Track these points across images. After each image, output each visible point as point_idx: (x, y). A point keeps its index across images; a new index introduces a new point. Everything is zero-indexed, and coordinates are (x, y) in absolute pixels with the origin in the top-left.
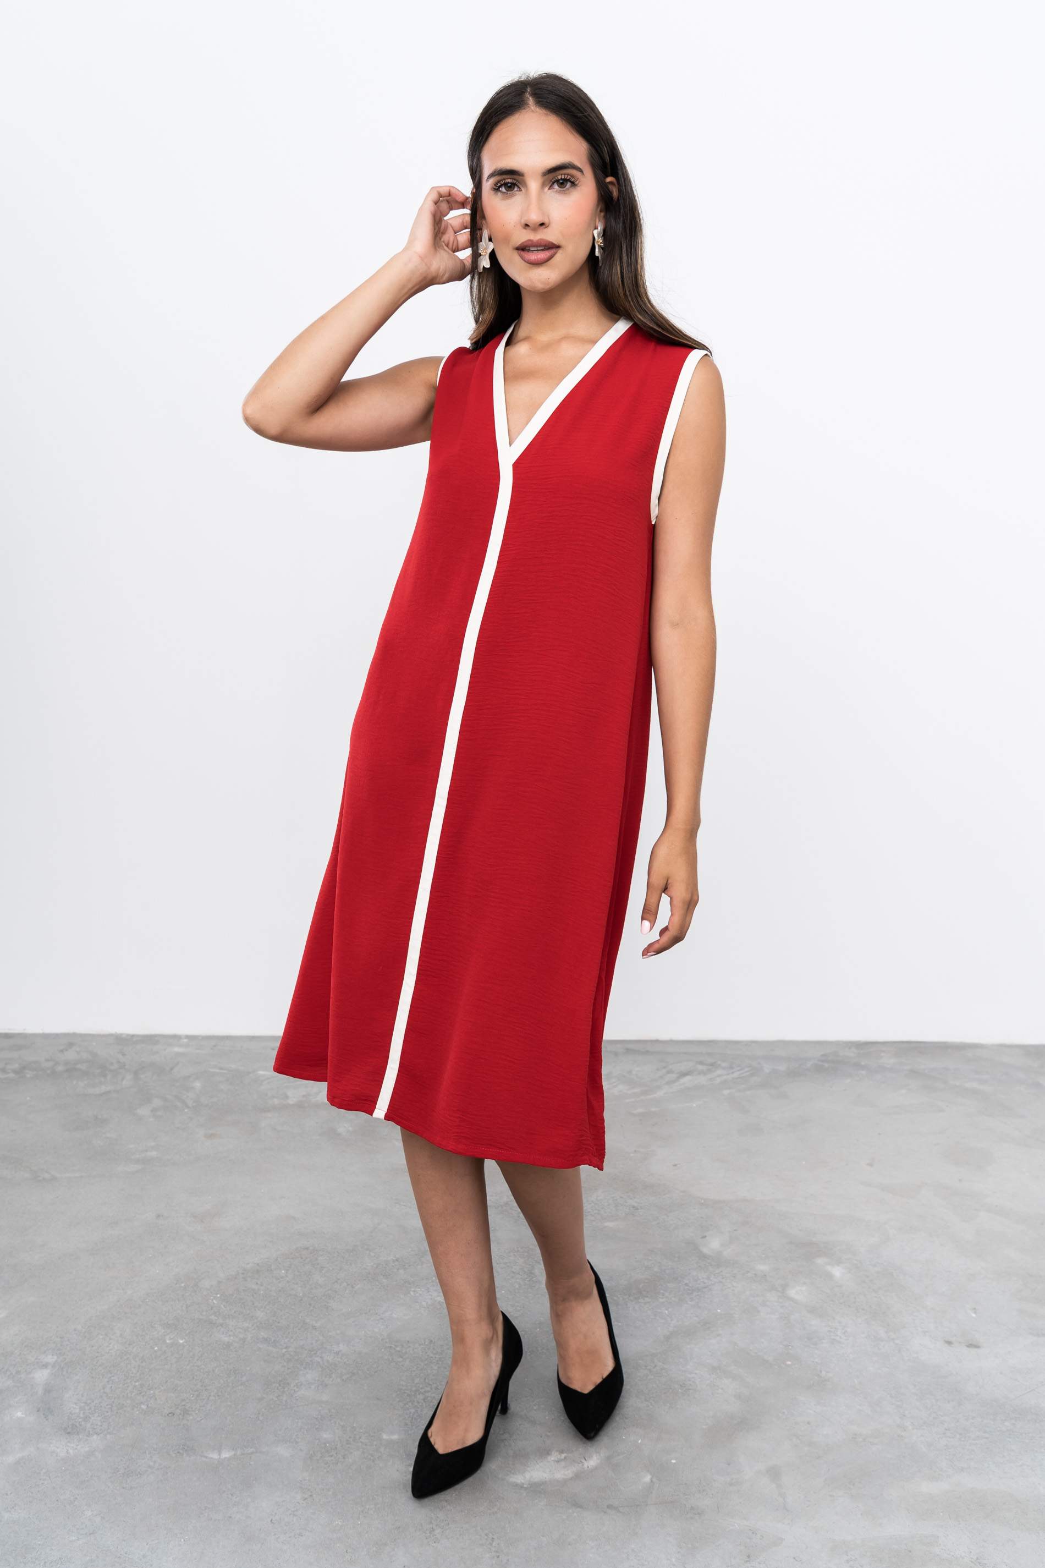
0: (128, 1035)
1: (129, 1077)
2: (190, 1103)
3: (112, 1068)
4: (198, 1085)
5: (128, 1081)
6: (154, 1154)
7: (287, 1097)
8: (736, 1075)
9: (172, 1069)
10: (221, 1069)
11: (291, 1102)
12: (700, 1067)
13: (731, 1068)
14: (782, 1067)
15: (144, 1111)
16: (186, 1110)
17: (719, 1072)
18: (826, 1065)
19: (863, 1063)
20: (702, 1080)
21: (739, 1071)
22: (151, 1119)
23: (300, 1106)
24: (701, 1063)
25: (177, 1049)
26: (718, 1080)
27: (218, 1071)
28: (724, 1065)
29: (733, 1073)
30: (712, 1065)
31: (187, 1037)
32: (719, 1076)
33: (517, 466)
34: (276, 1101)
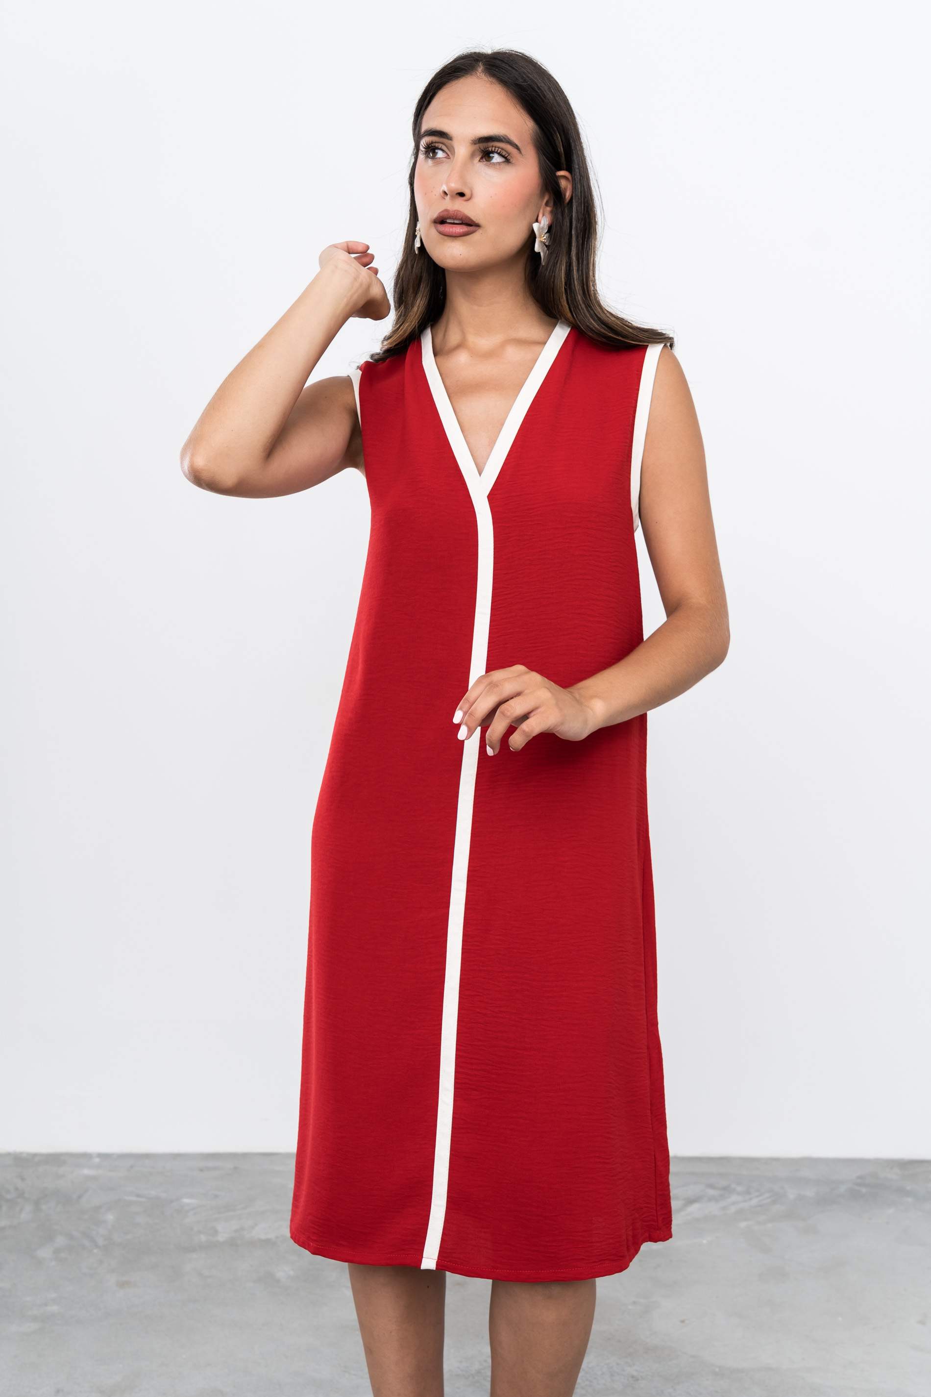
0: (28, 1154)
1: (29, 1208)
2: (101, 1242)
3: (9, 1197)
4: (110, 1217)
5: (26, 1214)
6: (54, 1308)
7: (216, 1232)
8: (754, 1202)
9: (80, 1197)
10: (138, 1196)
11: (221, 1238)
12: (711, 1192)
13: (748, 1192)
14: (810, 1192)
15: (45, 1253)
16: (95, 1251)
17: (734, 1198)
18: (864, 1190)
19: (908, 1188)
20: (713, 1208)
21: (757, 1196)
22: (53, 1263)
23: (233, 1243)
24: (711, 1186)
25: (86, 1172)
26: (733, 1209)
27: (134, 1198)
28: (740, 1189)
29: (751, 1199)
30: (725, 1189)
31: (100, 1155)
32: (734, 1203)
33: (492, 497)
34: (203, 1238)
